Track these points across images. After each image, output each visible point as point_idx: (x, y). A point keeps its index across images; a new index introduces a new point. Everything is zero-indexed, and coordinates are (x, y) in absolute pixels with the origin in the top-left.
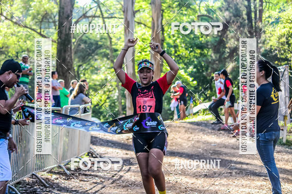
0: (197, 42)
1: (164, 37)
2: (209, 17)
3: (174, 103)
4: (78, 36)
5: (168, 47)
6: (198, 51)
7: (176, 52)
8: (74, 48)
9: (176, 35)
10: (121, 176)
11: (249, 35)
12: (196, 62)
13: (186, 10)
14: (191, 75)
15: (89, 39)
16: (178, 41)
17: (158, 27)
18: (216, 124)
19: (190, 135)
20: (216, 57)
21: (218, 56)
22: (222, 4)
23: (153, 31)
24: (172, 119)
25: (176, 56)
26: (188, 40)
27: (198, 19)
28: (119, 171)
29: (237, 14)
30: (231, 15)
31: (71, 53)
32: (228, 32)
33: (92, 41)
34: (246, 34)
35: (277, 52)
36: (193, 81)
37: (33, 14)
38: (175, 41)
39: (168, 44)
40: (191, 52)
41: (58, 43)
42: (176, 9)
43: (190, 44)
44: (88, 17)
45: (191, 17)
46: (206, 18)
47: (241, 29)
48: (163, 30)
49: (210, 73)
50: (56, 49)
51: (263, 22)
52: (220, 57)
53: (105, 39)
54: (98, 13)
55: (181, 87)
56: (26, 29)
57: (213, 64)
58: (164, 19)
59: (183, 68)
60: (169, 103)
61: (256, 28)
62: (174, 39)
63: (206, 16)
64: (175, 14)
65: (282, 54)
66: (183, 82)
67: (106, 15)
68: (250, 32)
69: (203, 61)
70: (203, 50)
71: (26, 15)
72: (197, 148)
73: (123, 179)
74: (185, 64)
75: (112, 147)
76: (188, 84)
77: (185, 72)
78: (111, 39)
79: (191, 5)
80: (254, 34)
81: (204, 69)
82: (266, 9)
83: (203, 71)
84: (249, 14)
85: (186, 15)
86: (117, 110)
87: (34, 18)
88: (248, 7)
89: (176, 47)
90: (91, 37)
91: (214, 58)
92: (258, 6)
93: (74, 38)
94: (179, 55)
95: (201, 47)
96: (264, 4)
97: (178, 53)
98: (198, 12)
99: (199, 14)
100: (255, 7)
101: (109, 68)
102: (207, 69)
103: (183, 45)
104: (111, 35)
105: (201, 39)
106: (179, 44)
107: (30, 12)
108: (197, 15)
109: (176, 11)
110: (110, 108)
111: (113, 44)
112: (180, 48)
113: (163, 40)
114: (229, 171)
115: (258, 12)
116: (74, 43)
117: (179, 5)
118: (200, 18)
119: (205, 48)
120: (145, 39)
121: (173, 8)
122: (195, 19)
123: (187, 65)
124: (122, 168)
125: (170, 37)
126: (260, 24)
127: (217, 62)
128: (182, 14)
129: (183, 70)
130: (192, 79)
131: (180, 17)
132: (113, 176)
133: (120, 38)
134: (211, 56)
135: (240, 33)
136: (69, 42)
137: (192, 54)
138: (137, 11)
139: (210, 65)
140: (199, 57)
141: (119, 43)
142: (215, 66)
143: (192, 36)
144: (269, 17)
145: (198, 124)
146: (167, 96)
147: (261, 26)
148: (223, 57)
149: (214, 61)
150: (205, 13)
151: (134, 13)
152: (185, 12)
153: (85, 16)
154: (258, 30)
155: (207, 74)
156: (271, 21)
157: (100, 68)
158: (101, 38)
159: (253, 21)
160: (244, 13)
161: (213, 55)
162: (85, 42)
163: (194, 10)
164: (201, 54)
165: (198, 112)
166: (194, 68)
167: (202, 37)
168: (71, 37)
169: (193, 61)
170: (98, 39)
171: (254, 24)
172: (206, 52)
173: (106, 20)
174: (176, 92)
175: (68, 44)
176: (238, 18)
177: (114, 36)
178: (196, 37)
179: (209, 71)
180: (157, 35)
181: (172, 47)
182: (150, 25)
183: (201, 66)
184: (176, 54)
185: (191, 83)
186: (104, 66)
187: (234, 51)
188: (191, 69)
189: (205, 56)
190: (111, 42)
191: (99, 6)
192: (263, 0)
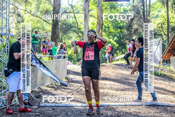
0: (119, 25)
1: (103, 23)
3: (107, 55)
4: (62, 22)
5: (105, 27)
6: (119, 30)
7: (108, 30)
8: (60, 27)
9: (109, 22)
10: (81, 89)
12: (118, 35)
13: (114, 10)
14: (116, 41)
15: (67, 23)
17: (100, 18)
18: (127, 65)
19: (115, 70)
21: (129, 32)
22: (131, 7)
23: (98, 20)
24: (106, 62)
25: (108, 32)
28: (80, 87)
29: (138, 13)
30: (135, 13)
31: (58, 30)
32: (134, 21)
33: (69, 24)
34: (142, 22)
35: (157, 31)
36: (116, 44)
37: (41, 11)
38: (108, 25)
39: (105, 26)
40: (116, 30)
41: (53, 25)
42: (109, 10)
43: (115, 26)
44: (67, 13)
49: (125, 40)
50: (51, 27)
51: (150, 17)
52: (130, 33)
53: (75, 23)
54: (72, 11)
55: (111, 47)
56: (37, 18)
57: (126, 36)
59: (112, 38)
60: (105, 55)
61: (147, 19)
62: (108, 24)
64: (108, 12)
65: (159, 32)
66: (112, 45)
67: (75, 12)
68: (144, 21)
69: (122, 35)
70: (121, 30)
71: (38, 11)
72: (118, 76)
73: (82, 90)
74: (113, 36)
75: (77, 75)
76: (114, 46)
77: (113, 40)
78: (77, 23)
79: (116, 7)
82: (152, 10)
83: (121, 40)
84: (144, 13)
85: (114, 12)
86: (80, 57)
87: (41, 12)
88: (143, 9)
89: (108, 27)
90: (68, 22)
91: (127, 33)
92: (148, 9)
93: (60, 22)
94: (110, 32)
95: (121, 28)
96: (151, 8)
97: (110, 31)
98: (120, 11)
99: (120, 12)
100: (146, 10)
101: (76, 37)
102: (123, 39)
103: (112, 27)
104: (78, 21)
105: (121, 24)
106: (110, 26)
107: (40, 10)
110: (77, 57)
111: (79, 25)
112: (110, 28)
113: (103, 24)
114: (133, 88)
115: (148, 12)
116: (60, 25)
117: (111, 7)
119: (123, 28)
120: (94, 24)
121: (107, 9)
123: (114, 36)
124: (82, 85)
125: (106, 23)
126: (149, 17)
127: (128, 35)
128: (112, 12)
129: (112, 39)
130: (116, 43)
132: (77, 89)
134: (125, 33)
135: (139, 22)
136: (58, 24)
137: (116, 31)
138: (90, 10)
139: (125, 37)
140: (120, 33)
141: (82, 25)
142: (127, 37)
143: (116, 23)
144: (153, 14)
145: (118, 65)
146: (104, 51)
147: (149, 19)
148: (131, 33)
150: (123, 12)
151: (89, 11)
152: (113, 11)
153: (65, 12)
154: (148, 21)
155: (123, 41)
156: (154, 16)
157: (72, 37)
158: (73, 23)
159: (146, 16)
160: (142, 12)
161: (126, 32)
162: (65, 25)
163: (118, 10)
164: (121, 31)
165: (118, 59)
166: (117, 38)
167: (121, 23)
168: (58, 22)
169: (117, 35)
170: (72, 23)
171: (146, 17)
172: (123, 30)
173: (75, 14)
174: (108, 49)
175: (57, 26)
176: (138, 14)
177: (79, 22)
178: (118, 23)
179: (124, 40)
180: (100, 22)
181: (107, 28)
182: (96, 17)
183: (121, 37)
184: (109, 31)
186: (74, 36)
187: (136, 30)
188: (116, 38)
189: (122, 32)
190: (78, 25)
191: (72, 7)
192: (151, 7)
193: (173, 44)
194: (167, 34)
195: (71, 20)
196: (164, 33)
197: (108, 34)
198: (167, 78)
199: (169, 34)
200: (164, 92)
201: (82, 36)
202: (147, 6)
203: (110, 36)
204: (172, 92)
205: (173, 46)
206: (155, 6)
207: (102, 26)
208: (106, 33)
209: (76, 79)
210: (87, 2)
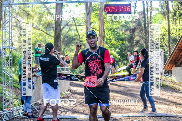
0: (120, 37)
2: (126, 26)
4: (64, 34)
5: (106, 40)
6: (121, 42)
7: (110, 42)
8: (62, 40)
9: (111, 34)
11: (145, 34)
12: (120, 47)
14: (117, 53)
15: (69, 36)
16: (111, 37)
17: (102, 30)
20: (129, 45)
21: (130, 44)
23: (100, 32)
25: (110, 44)
26: (116, 36)
27: (121, 27)
29: (139, 24)
30: (137, 25)
31: (61, 42)
32: (135, 33)
33: (71, 37)
34: (143, 34)
36: (118, 56)
37: (43, 23)
39: (107, 38)
40: (117, 42)
41: (55, 37)
43: (117, 38)
44: (69, 25)
45: (117, 26)
46: (124, 26)
47: (141, 31)
48: (104, 32)
49: (127, 52)
50: (54, 40)
52: (131, 45)
53: (77, 36)
54: (74, 23)
55: (113, 59)
56: (39, 31)
58: (105, 27)
59: (114, 50)
61: (148, 31)
62: (110, 36)
63: (125, 25)
64: (110, 24)
66: (113, 56)
67: (77, 24)
68: (145, 33)
69: (124, 47)
70: (123, 41)
71: (40, 24)
74: (115, 48)
75: (80, 87)
76: (116, 57)
77: (115, 51)
78: (79, 35)
80: (147, 34)
81: (123, 50)
82: (153, 22)
83: (123, 51)
84: (145, 25)
85: (115, 24)
86: (82, 69)
87: (43, 25)
88: (145, 21)
89: (110, 40)
90: (70, 35)
92: (149, 20)
93: (62, 35)
94: (112, 44)
95: (122, 40)
96: (152, 20)
97: (111, 43)
98: (121, 23)
99: (121, 24)
100: (148, 21)
102: (125, 50)
103: (114, 39)
104: (80, 34)
105: (122, 36)
106: (112, 38)
107: (42, 23)
108: (120, 25)
109: (111, 23)
112: (112, 40)
113: (104, 36)
116: (62, 37)
118: (122, 26)
119: (124, 40)
122: (120, 27)
123: (116, 48)
125: (107, 35)
127: (130, 47)
128: (113, 24)
130: (118, 55)
131: (112, 26)
132: (80, 101)
133: (84, 35)
134: (127, 44)
135: (141, 34)
136: (60, 37)
137: (118, 43)
138: (92, 23)
139: (127, 48)
140: (121, 45)
141: (83, 37)
142: (129, 49)
143: (118, 35)
148: (133, 45)
149: (128, 47)
150: (124, 24)
151: (91, 23)
153: (67, 25)
155: (125, 53)
157: (74, 49)
158: (75, 35)
160: (143, 24)
161: (128, 44)
162: (67, 37)
163: (119, 23)
164: (122, 43)
165: (121, 71)
166: (119, 50)
167: (123, 35)
168: (60, 35)
169: (119, 47)
170: (73, 36)
171: (147, 29)
172: (125, 42)
173: (77, 27)
175: (59, 38)
176: (140, 26)
177: (81, 34)
179: (126, 51)
180: (101, 34)
181: (108, 40)
182: (98, 29)
183: (122, 49)
184: (110, 43)
185: (117, 57)
187: (138, 42)
188: (117, 50)
189: (124, 44)
190: (79, 37)
191: (74, 20)
192: (152, 18)
193: (174, 55)
194: (168, 45)
195: (73, 33)
196: (166, 44)
197: (109, 46)
198: (169, 88)
199: (171, 46)
200: (166, 102)
201: (84, 48)
202: (148, 18)
203: (112, 47)
204: (174, 102)
205: (174, 57)
206: (155, 18)
207: (104, 38)
208: (108, 45)
209: (78, 91)
210: (89, 15)
